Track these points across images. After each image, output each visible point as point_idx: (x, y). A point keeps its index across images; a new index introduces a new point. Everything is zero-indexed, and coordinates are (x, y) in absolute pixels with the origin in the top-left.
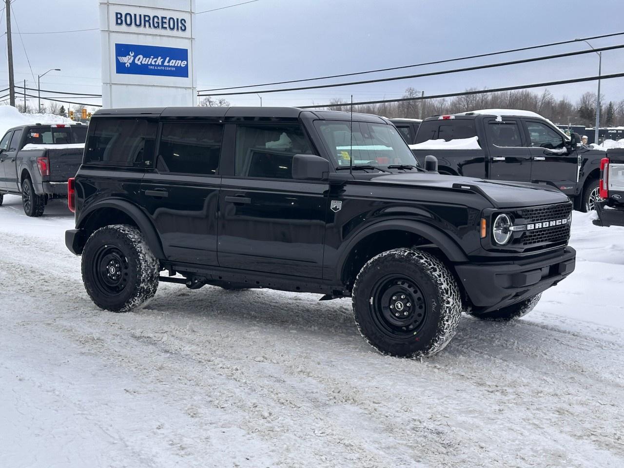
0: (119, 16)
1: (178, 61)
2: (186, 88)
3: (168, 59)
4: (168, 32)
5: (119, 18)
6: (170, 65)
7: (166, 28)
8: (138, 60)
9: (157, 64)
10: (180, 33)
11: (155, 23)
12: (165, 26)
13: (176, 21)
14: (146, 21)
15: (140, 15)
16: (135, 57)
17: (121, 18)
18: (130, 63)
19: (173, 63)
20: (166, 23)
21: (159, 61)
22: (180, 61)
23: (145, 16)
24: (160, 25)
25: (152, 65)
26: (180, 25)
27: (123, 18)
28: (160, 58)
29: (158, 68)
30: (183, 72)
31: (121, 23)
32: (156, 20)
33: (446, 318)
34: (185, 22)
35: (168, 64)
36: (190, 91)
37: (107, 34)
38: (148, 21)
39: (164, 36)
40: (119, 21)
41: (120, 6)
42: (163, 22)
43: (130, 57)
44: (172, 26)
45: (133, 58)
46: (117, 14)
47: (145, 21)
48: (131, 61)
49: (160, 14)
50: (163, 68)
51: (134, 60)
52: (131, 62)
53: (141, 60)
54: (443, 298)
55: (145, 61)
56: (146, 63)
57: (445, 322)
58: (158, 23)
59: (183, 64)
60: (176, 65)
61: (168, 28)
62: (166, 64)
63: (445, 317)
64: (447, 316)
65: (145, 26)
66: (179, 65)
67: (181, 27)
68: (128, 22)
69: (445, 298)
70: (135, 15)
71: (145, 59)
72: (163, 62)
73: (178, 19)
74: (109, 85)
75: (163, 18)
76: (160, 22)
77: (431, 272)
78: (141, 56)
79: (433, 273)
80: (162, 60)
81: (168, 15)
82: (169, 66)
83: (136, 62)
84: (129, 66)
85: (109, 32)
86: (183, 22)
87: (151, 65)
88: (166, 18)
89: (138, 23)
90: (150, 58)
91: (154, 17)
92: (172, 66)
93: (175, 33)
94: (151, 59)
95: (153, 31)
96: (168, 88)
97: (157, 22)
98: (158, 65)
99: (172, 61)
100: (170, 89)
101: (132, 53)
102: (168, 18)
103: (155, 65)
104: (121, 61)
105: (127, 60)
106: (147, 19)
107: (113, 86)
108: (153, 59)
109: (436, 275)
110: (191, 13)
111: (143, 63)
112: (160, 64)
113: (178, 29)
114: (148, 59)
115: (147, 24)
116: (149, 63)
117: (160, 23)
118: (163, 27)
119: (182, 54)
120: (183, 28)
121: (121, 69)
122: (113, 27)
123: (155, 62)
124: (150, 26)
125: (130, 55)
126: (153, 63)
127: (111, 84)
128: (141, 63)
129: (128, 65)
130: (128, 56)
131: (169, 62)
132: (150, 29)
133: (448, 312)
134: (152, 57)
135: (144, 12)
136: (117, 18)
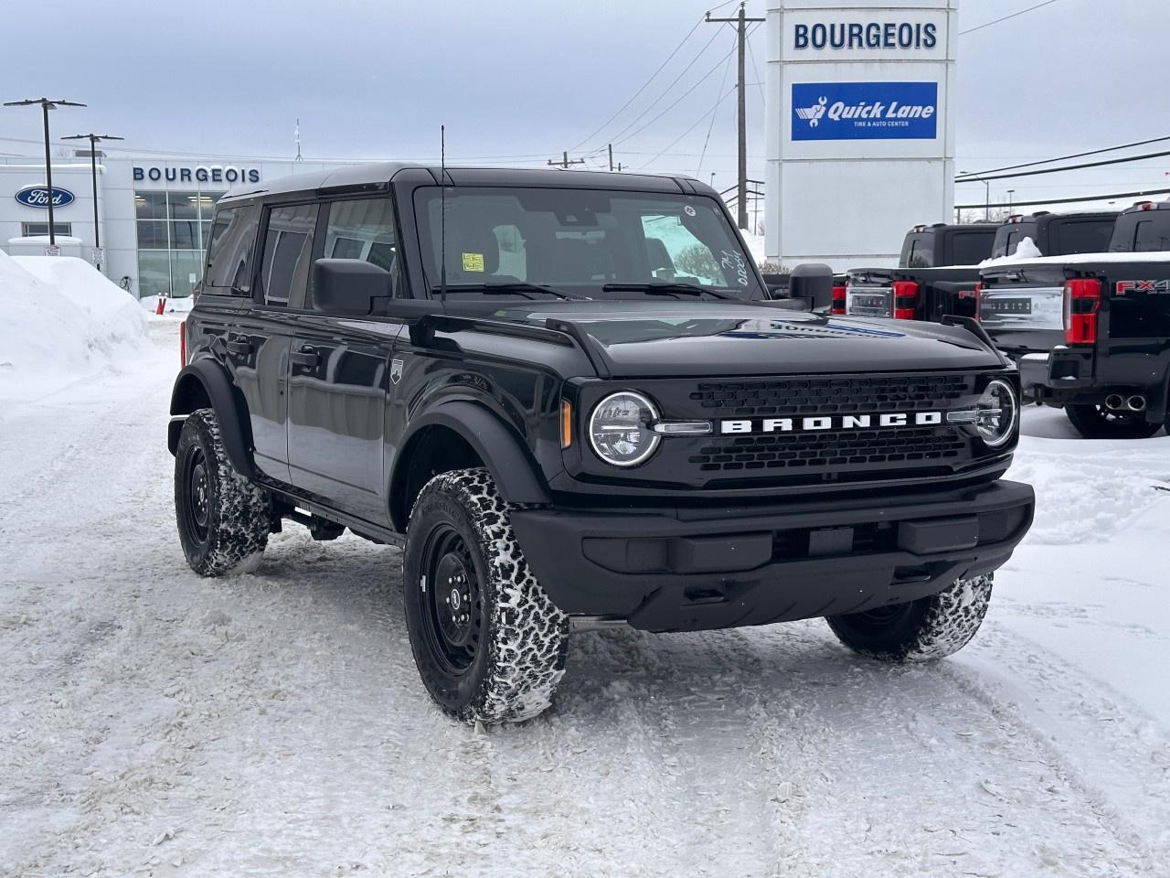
0: (801, 31)
1: (915, 108)
2: (929, 160)
3: (894, 104)
4: (898, 52)
5: (801, 36)
6: (899, 116)
7: (893, 45)
8: (835, 112)
9: (872, 116)
10: (923, 53)
11: (871, 37)
12: (891, 40)
13: (914, 28)
14: (855, 35)
15: (843, 26)
16: (828, 106)
17: (804, 35)
18: (819, 120)
19: (905, 112)
20: (893, 34)
21: (877, 110)
22: (920, 108)
23: (851, 26)
24: (882, 39)
25: (862, 120)
26: (925, 36)
27: (809, 35)
28: (878, 104)
29: (874, 124)
30: (925, 129)
31: (806, 44)
32: (873, 31)
33: (501, 635)
34: (934, 29)
35: (894, 115)
36: (940, 164)
37: (777, 67)
38: (858, 35)
39: (890, 61)
40: (802, 41)
41: (805, 13)
42: (887, 35)
43: (818, 107)
44: (905, 40)
45: (824, 109)
46: (798, 27)
47: (851, 35)
48: (820, 115)
49: (882, 19)
50: (884, 124)
51: (827, 112)
52: (820, 117)
53: (840, 111)
54: (495, 586)
55: (848, 113)
56: (850, 116)
57: (500, 645)
58: (877, 37)
59: (926, 112)
60: (911, 116)
61: (897, 45)
62: (890, 115)
63: (499, 632)
64: (502, 631)
65: (851, 44)
66: (917, 116)
67: (925, 41)
68: (819, 40)
69: (499, 587)
70: (833, 26)
71: (848, 108)
72: (884, 112)
73: (918, 26)
74: (777, 163)
75: (887, 26)
76: (882, 33)
77: (482, 525)
78: (840, 105)
79: (486, 527)
80: (882, 108)
81: (898, 19)
82: (896, 119)
83: (831, 115)
84: (816, 124)
85: (782, 63)
86: (930, 30)
87: (860, 119)
88: (894, 25)
89: (837, 41)
90: (858, 106)
91: (870, 26)
92: (902, 119)
93: (912, 52)
94: (860, 108)
95: (867, 53)
96: (891, 162)
97: (875, 36)
98: (875, 119)
99: (904, 108)
100: (897, 163)
101: (823, 100)
102: (898, 26)
103: (867, 120)
104: (801, 117)
105: (813, 114)
106: (855, 30)
107: (784, 164)
108: (864, 107)
109: (489, 532)
110: (948, 10)
111: (844, 116)
112: (878, 116)
113: (918, 45)
114: (854, 108)
115: (856, 41)
116: (856, 116)
117: (880, 37)
118: (887, 44)
119: (925, 94)
120: (929, 42)
121: (802, 131)
122: (790, 53)
123: (869, 112)
124: (860, 44)
125: (818, 104)
126: (864, 116)
127: (781, 161)
128: (840, 116)
129: (814, 122)
130: (815, 106)
131: (896, 111)
132: (861, 51)
133: (504, 620)
134: (863, 104)
135: (849, 18)
136: (798, 36)
